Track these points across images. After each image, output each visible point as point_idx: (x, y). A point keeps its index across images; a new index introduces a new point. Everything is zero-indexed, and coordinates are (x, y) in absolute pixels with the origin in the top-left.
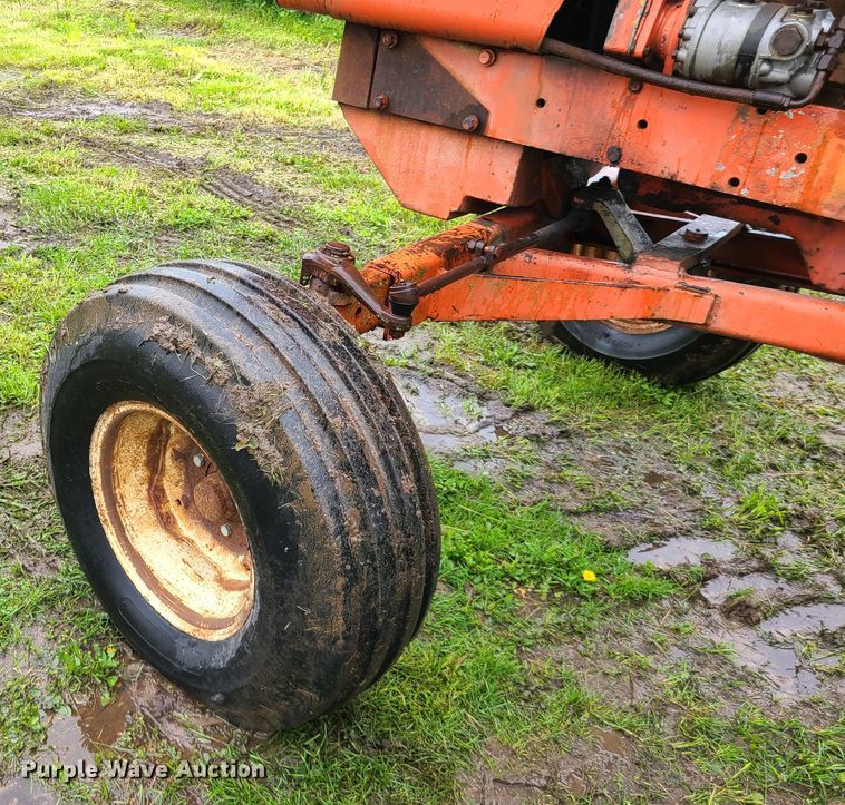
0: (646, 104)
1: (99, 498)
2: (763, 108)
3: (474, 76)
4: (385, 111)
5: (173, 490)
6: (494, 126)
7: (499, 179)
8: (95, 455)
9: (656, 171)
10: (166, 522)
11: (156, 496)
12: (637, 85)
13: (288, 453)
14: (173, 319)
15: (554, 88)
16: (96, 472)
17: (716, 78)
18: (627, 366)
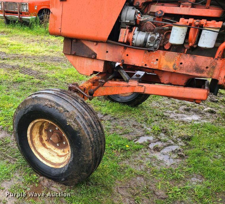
0: (128, 51)
1: (29, 142)
2: (149, 51)
3: (93, 47)
4: (75, 55)
5: (45, 138)
6: (98, 57)
7: (100, 67)
8: (28, 132)
9: (131, 64)
10: (44, 145)
11: (41, 140)
12: (125, 48)
13: (78, 124)
14: (50, 101)
15: (109, 49)
16: (28, 136)
17: (140, 46)
18: (124, 103)
